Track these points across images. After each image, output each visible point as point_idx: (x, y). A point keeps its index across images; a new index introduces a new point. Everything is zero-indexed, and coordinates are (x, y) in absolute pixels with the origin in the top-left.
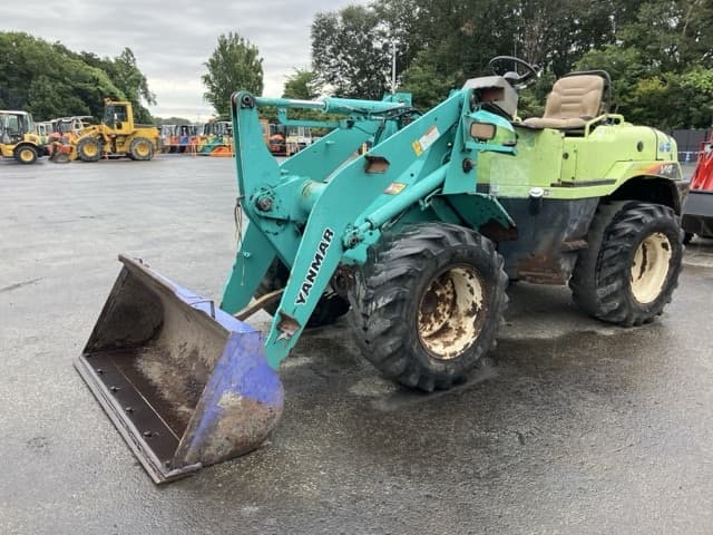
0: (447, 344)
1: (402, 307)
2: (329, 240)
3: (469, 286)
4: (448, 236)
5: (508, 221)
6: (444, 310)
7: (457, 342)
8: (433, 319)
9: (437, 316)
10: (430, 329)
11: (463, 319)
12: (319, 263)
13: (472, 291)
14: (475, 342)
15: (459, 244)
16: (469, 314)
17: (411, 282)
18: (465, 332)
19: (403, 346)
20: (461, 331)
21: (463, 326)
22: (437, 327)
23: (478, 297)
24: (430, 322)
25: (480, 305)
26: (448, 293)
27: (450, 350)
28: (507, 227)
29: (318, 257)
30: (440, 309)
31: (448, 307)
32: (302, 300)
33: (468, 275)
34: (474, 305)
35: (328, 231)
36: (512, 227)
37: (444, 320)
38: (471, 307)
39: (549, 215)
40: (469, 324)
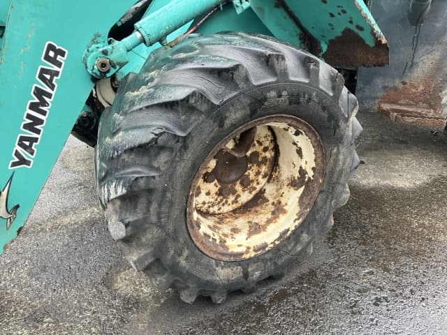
0: (255, 229)
1: (149, 203)
2: (59, 65)
3: (294, 144)
4: (249, 64)
5: (373, 34)
6: (258, 173)
7: (271, 227)
8: (238, 187)
9: (246, 183)
10: (235, 201)
11: (285, 189)
12: (44, 103)
13: (299, 152)
14: (297, 228)
15: (272, 79)
16: (294, 184)
17: (163, 158)
18: (284, 212)
19: (158, 260)
20: (279, 209)
21: (283, 201)
22: (245, 197)
23: (308, 161)
24: (234, 192)
25: (310, 174)
26: (265, 149)
27: (257, 240)
28: (371, 43)
29: (39, 93)
30: (251, 174)
31: (264, 169)
32: (23, 161)
33: (292, 130)
34: (302, 172)
35: (51, 47)
36: (378, 43)
37: (258, 188)
38: (297, 175)
39: (438, 25)
40: (292, 199)
